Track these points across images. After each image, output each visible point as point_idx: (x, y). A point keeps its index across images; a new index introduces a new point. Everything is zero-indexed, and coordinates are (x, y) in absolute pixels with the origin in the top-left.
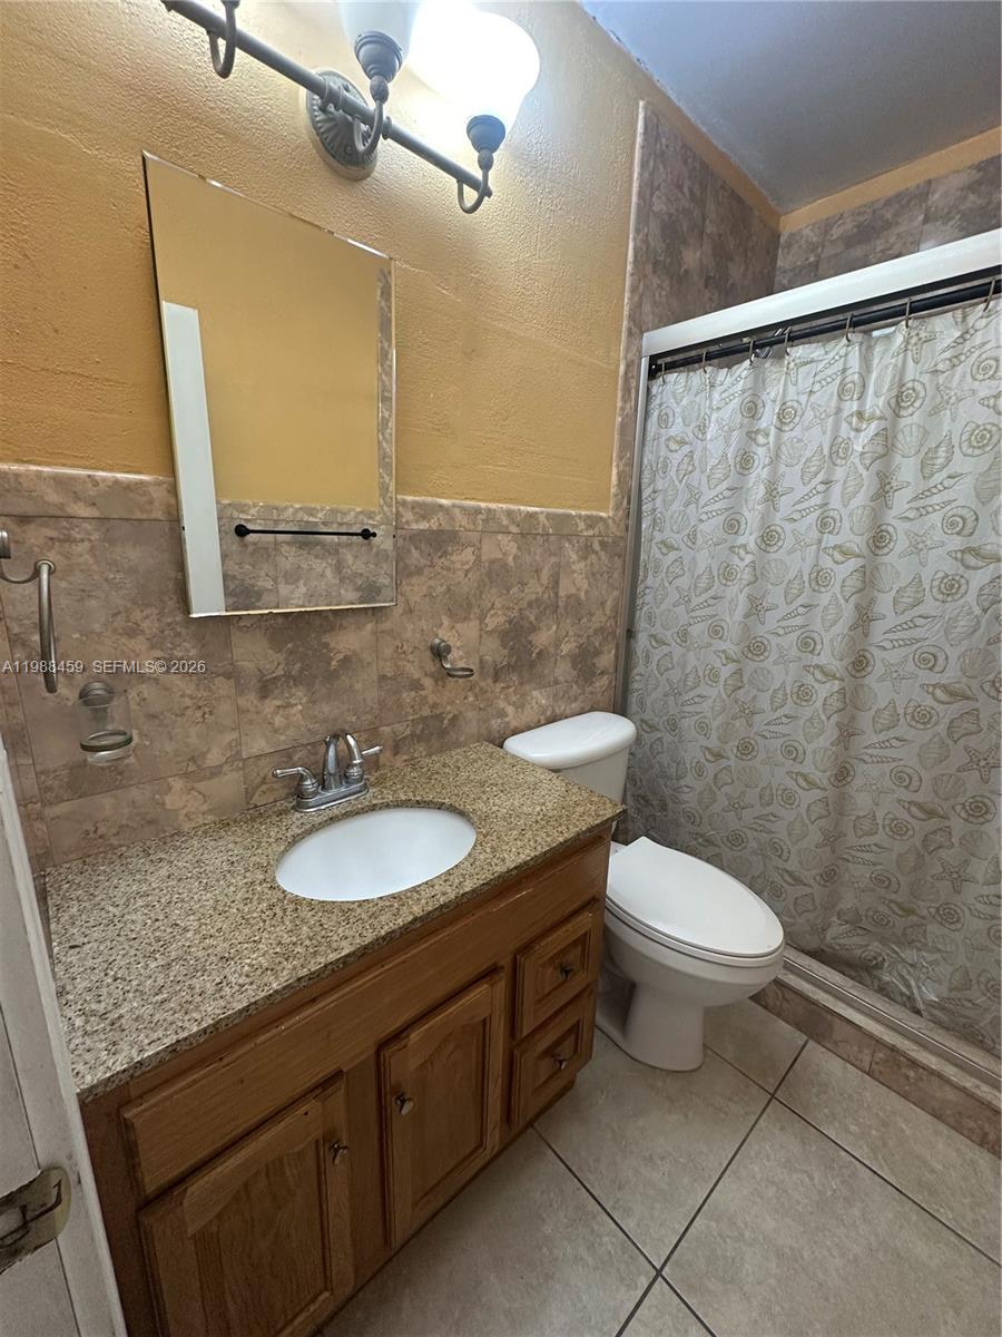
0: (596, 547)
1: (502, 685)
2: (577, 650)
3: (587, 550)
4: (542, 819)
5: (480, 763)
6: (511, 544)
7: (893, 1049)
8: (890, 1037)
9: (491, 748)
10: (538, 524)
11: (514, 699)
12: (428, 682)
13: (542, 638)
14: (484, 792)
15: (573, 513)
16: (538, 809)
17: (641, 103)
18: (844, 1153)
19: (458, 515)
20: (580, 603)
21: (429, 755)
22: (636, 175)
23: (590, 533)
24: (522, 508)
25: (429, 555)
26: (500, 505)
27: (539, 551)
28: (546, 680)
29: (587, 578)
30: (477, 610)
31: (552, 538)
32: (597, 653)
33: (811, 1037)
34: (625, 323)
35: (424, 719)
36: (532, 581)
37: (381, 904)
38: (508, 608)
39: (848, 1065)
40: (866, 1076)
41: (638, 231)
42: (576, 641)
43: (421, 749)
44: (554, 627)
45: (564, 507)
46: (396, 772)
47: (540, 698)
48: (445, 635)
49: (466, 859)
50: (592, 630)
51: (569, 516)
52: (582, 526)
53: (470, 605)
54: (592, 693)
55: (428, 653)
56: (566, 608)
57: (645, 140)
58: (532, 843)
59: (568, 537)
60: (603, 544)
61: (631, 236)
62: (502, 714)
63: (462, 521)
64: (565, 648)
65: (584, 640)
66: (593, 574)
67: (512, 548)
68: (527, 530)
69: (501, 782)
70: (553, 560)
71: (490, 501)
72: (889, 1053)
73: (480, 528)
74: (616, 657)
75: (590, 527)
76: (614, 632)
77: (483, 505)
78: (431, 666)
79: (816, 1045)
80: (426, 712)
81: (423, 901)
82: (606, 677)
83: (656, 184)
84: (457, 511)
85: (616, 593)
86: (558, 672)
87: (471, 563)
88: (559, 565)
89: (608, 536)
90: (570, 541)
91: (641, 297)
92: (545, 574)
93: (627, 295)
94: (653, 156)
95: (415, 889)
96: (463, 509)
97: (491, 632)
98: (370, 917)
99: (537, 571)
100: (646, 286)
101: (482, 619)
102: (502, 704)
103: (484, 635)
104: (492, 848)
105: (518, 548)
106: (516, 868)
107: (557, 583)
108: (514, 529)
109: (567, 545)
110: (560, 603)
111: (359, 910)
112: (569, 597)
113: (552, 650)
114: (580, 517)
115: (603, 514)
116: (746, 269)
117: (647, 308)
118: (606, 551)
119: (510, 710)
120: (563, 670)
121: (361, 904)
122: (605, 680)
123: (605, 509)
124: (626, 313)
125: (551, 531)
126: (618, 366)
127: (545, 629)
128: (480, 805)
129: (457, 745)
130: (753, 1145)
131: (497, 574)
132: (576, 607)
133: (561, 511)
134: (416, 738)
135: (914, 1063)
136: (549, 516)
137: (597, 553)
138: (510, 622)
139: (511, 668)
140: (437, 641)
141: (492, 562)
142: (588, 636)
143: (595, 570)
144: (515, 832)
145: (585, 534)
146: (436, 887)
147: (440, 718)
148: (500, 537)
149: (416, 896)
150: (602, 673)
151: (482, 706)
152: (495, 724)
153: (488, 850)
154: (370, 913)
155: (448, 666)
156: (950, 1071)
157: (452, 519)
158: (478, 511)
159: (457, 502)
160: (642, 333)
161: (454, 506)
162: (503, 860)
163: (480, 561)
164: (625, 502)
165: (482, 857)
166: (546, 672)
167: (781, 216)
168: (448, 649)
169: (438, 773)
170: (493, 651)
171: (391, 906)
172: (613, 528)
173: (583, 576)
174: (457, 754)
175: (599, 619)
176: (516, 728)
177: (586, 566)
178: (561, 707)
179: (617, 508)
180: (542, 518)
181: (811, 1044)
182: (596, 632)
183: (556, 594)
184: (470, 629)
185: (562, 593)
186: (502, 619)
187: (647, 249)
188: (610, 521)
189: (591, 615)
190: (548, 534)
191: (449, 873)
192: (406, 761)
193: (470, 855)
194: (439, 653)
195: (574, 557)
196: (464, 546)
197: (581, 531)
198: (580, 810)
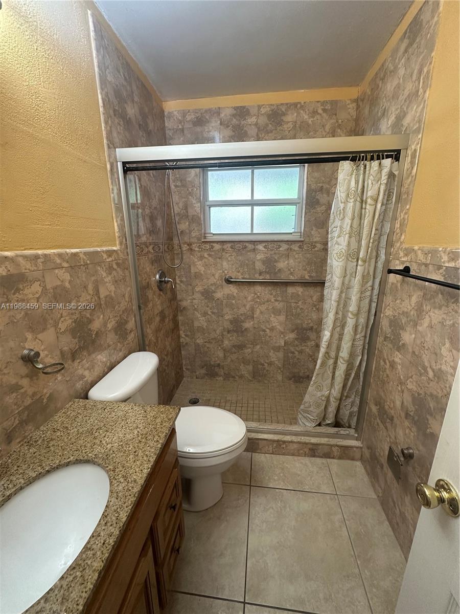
0: (115, 266)
1: (78, 361)
2: (116, 324)
3: (110, 269)
4: (142, 438)
5: (80, 417)
6: (66, 274)
7: (278, 441)
8: (276, 437)
9: (82, 402)
10: (80, 259)
11: (87, 365)
12: (25, 382)
13: (96, 325)
14: (95, 438)
15: (99, 249)
16: (136, 432)
17: (89, 12)
18: (277, 490)
19: (22, 261)
20: (112, 298)
21: (38, 428)
22: (94, 55)
23: (110, 259)
24: (68, 250)
25: (4, 294)
26: (52, 251)
27: (84, 275)
28: (104, 347)
29: (114, 285)
30: (51, 321)
31: (90, 266)
32: (126, 322)
33: (252, 452)
34: (105, 141)
35: (27, 408)
36: (83, 294)
37: (65, 583)
38: (72, 314)
39: (266, 455)
40: (272, 455)
41: (102, 89)
42: (114, 320)
43: (30, 427)
44: (102, 316)
45: (93, 247)
46: (15, 456)
47: (102, 358)
48: (31, 345)
49: (110, 496)
50: (121, 312)
51: (97, 252)
52: (105, 256)
53: (45, 320)
54: (128, 344)
55: (21, 362)
56: (106, 304)
57: (96, 35)
58: (145, 458)
59: (99, 264)
60: (117, 264)
61: (99, 91)
62: (82, 377)
63: (26, 266)
64: (110, 326)
65: (119, 318)
66: (116, 281)
67: (67, 277)
68: (74, 264)
69: (102, 424)
70: (93, 278)
71: (45, 249)
72: (277, 443)
73: (41, 268)
74: (135, 321)
75: (110, 256)
76: (132, 309)
77: (40, 252)
78: (24, 370)
79: (255, 454)
80: (28, 401)
81: (99, 553)
82: (133, 333)
83: (107, 64)
84: (20, 259)
85: (129, 289)
86: (109, 340)
87: (40, 293)
88: (96, 281)
89: (119, 260)
90: (100, 266)
91: (111, 127)
92: (90, 287)
93: (103, 125)
94: (102, 48)
95: (86, 548)
96: (25, 257)
97: (64, 332)
98: (62, 603)
99: (85, 287)
100: (112, 122)
101: (56, 325)
102: (80, 372)
103: (59, 335)
104: (123, 476)
105: (71, 276)
106: (144, 482)
107: (98, 291)
108: (65, 265)
109: (99, 269)
110: (102, 302)
111: (48, 606)
112: (106, 297)
113: (103, 329)
114: (103, 251)
115: (115, 248)
116: (154, 124)
117: (115, 134)
118: (120, 267)
119: (86, 373)
120: (111, 338)
121: (46, 598)
122: (132, 335)
123: (115, 245)
124: (104, 135)
125: (88, 262)
126: (106, 165)
127: (97, 319)
128: (98, 449)
129: (57, 410)
130: (253, 512)
131: (60, 294)
132: (111, 302)
133: (92, 249)
134: (23, 423)
135: (284, 442)
136: (85, 253)
137: (116, 270)
138: (75, 322)
139: (81, 348)
140: (26, 352)
141: (55, 288)
142: (120, 315)
143: (117, 279)
144: (131, 457)
145: (108, 260)
146: (102, 534)
147: (40, 399)
148: (57, 271)
149: (90, 553)
150: (131, 332)
151: (68, 379)
152: (79, 385)
153: (122, 479)
154: (60, 600)
155: (40, 366)
156: (294, 438)
157: (18, 265)
158: (37, 257)
159: (19, 252)
160: (115, 148)
161: (17, 256)
162: (135, 481)
163: (46, 290)
164: (124, 240)
165: (120, 488)
166: (102, 343)
167: (162, 102)
168: (37, 354)
169: (52, 440)
170: (68, 343)
171: (75, 577)
172: (121, 255)
173: (111, 284)
174: (59, 418)
175: (124, 305)
176: (92, 381)
177: (112, 278)
178: (114, 358)
179: (121, 244)
180: (82, 256)
181: (253, 454)
182: (123, 312)
183: (99, 297)
184: (49, 335)
185: (102, 296)
186: (70, 321)
187: (109, 101)
188: (119, 251)
189: (119, 303)
190: (87, 264)
191: (104, 516)
192: (20, 442)
193: (111, 491)
194: (30, 360)
195: (104, 274)
196: (32, 282)
197: (105, 259)
198: (158, 420)
